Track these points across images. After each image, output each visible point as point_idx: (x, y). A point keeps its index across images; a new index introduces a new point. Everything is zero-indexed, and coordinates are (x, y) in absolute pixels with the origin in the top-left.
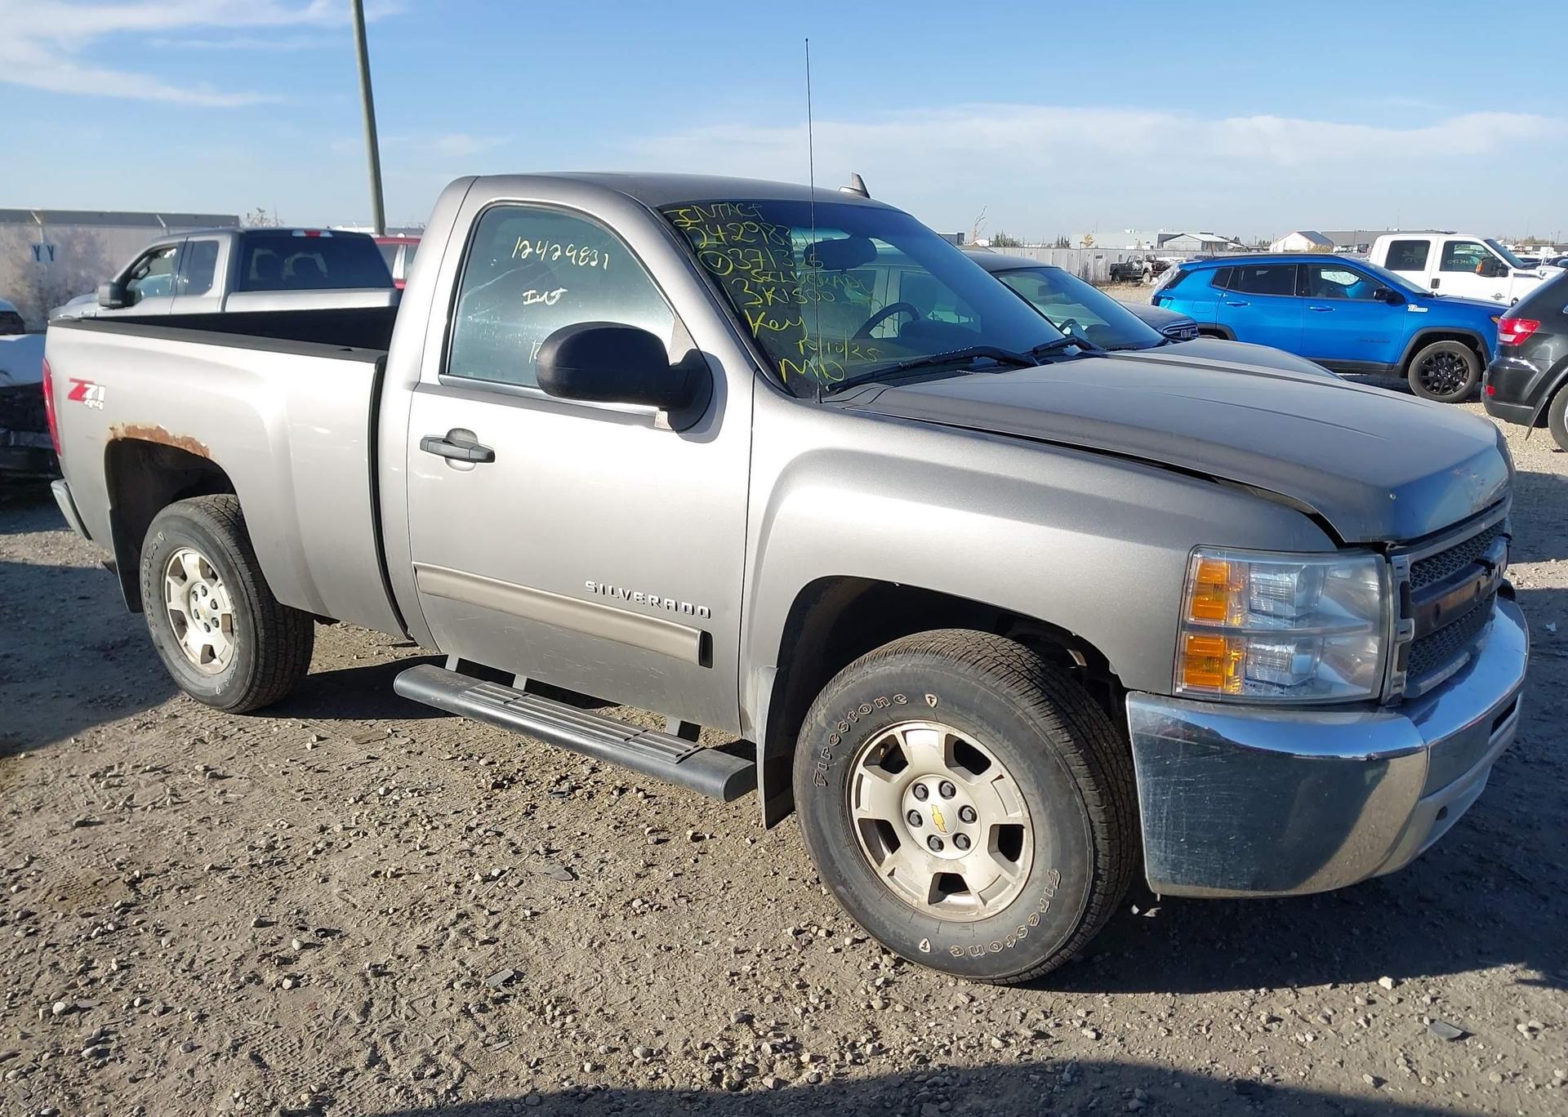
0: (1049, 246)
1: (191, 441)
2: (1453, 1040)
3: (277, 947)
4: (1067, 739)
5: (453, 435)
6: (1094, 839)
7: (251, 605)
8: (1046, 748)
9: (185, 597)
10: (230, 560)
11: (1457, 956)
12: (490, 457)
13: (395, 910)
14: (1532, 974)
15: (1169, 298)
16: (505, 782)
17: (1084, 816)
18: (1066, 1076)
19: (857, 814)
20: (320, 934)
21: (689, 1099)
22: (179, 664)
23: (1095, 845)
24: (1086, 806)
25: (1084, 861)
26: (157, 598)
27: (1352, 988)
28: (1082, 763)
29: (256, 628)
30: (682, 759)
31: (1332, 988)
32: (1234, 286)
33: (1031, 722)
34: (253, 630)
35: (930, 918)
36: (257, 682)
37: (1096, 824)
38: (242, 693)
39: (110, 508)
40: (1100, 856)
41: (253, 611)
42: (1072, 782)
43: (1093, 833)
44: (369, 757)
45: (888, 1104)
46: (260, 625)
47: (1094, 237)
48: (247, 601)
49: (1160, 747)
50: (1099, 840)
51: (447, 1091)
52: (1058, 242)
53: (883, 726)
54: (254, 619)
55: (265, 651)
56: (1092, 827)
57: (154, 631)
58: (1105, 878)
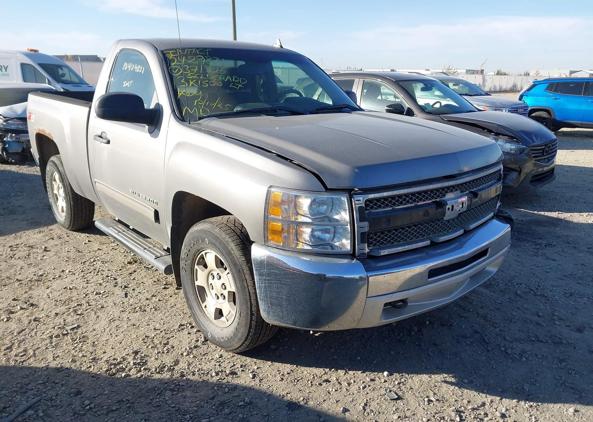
0: (521, 75)
1: (50, 134)
2: (392, 400)
3: (13, 308)
4: (244, 260)
5: (102, 134)
6: (250, 299)
7: (68, 192)
8: (236, 262)
9: (57, 189)
10: (63, 177)
11: (426, 368)
12: (108, 142)
13: (60, 300)
14: (453, 380)
15: (527, 96)
16: (133, 262)
17: (247, 290)
18: (227, 390)
19: (197, 283)
20: (29, 305)
21: (93, 377)
22: (56, 212)
23: (251, 302)
24: (248, 286)
25: (247, 307)
26: (51, 189)
27: (370, 374)
28: (248, 269)
29: (70, 201)
30: (157, 257)
31: (361, 373)
32: (556, 91)
33: (233, 252)
34: (69, 202)
35: (214, 324)
36: (72, 220)
37: (251, 293)
38: (69, 223)
39: (38, 157)
40: (253, 306)
41: (69, 195)
42: (243, 276)
43: (250, 297)
44: (98, 249)
45: (156, 389)
46: (71, 200)
47: (540, 71)
48: (67, 191)
49: (261, 263)
50: (252, 300)
51: (20, 362)
52: (524, 74)
53: (199, 250)
54: (69, 198)
55: (74, 209)
56: (250, 294)
57: (50, 200)
58: (255, 315)
